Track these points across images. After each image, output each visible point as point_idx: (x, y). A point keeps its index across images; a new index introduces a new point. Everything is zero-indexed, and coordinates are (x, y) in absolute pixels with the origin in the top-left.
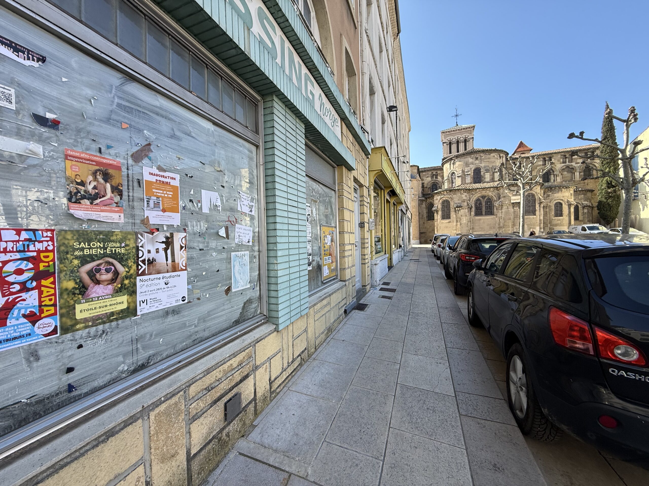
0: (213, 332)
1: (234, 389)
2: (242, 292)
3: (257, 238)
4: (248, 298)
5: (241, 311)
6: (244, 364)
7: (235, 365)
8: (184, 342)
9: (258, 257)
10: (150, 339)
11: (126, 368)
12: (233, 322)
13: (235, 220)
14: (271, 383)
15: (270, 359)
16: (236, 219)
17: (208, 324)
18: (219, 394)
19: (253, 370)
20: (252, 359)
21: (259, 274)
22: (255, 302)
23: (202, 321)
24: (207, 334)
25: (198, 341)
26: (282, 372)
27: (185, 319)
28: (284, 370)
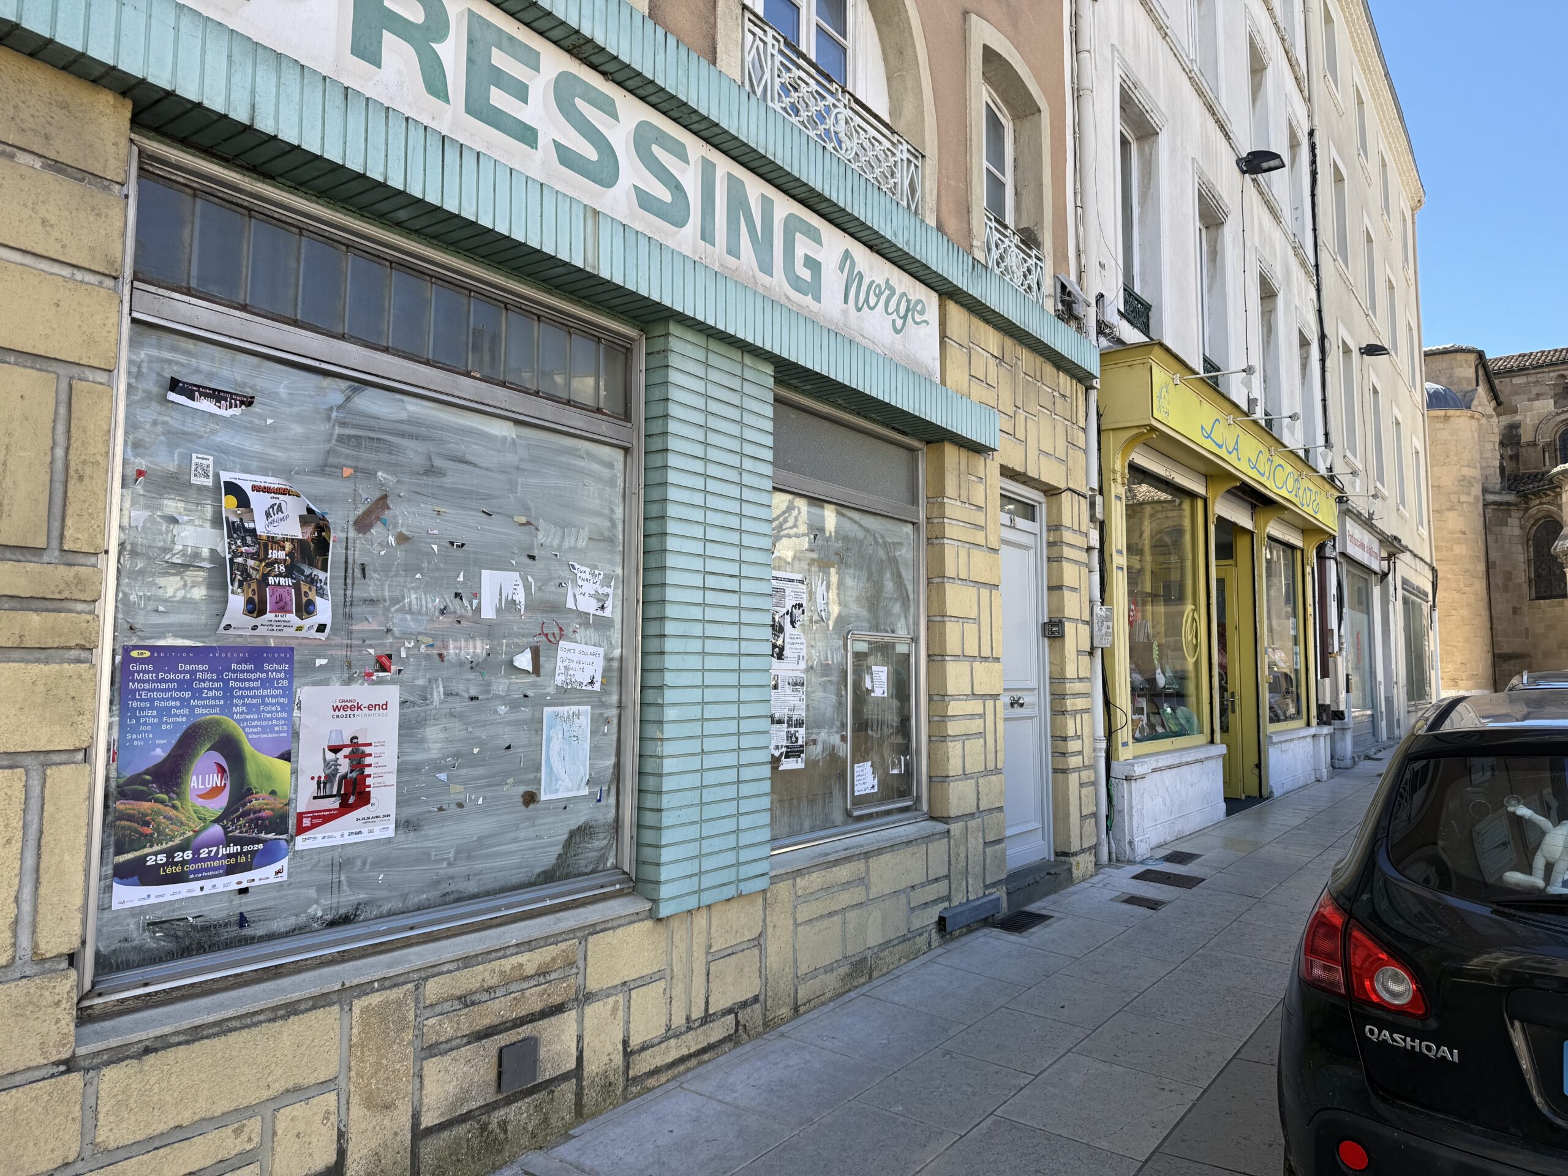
0: (489, 887)
1: (525, 1027)
2: (565, 805)
3: (615, 673)
4: (581, 821)
5: (561, 851)
6: (553, 976)
7: (530, 970)
8: (423, 892)
9: (615, 721)
10: (361, 870)
11: (320, 914)
12: (539, 875)
13: (557, 631)
14: (628, 1054)
15: (627, 987)
16: (561, 629)
17: (479, 866)
18: (486, 1022)
19: (576, 999)
20: (575, 970)
21: (618, 766)
22: (601, 836)
23: (464, 855)
24: (472, 887)
25: (452, 897)
26: (665, 1039)
27: (429, 844)
28: (670, 1034)
